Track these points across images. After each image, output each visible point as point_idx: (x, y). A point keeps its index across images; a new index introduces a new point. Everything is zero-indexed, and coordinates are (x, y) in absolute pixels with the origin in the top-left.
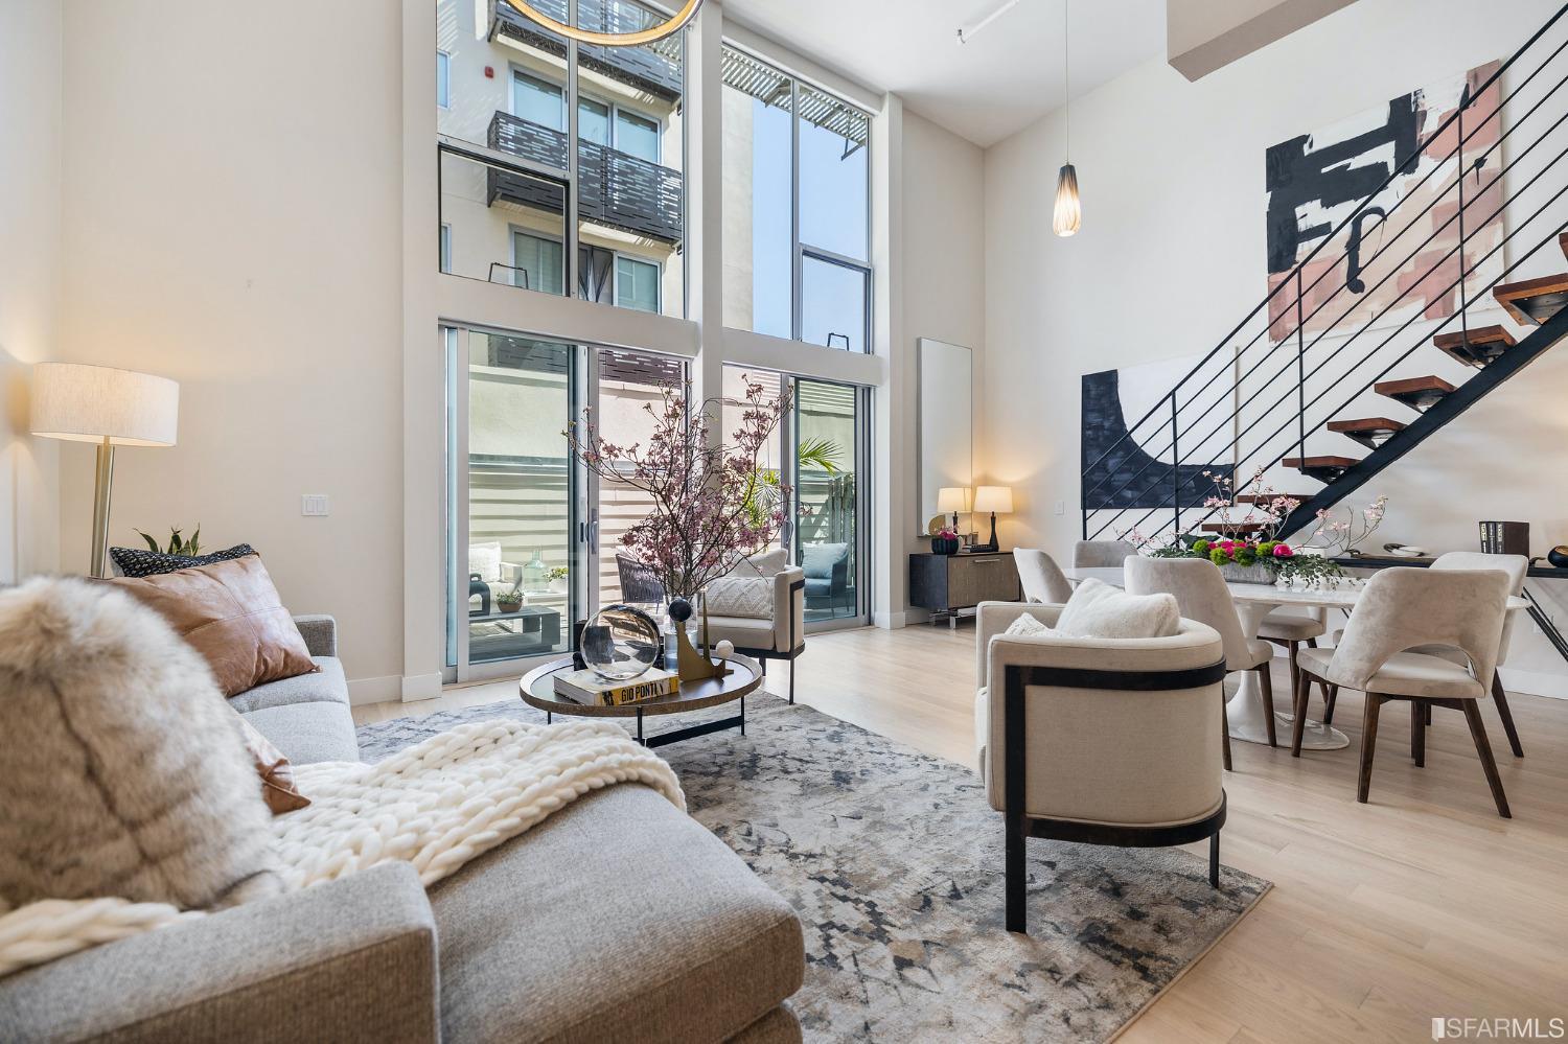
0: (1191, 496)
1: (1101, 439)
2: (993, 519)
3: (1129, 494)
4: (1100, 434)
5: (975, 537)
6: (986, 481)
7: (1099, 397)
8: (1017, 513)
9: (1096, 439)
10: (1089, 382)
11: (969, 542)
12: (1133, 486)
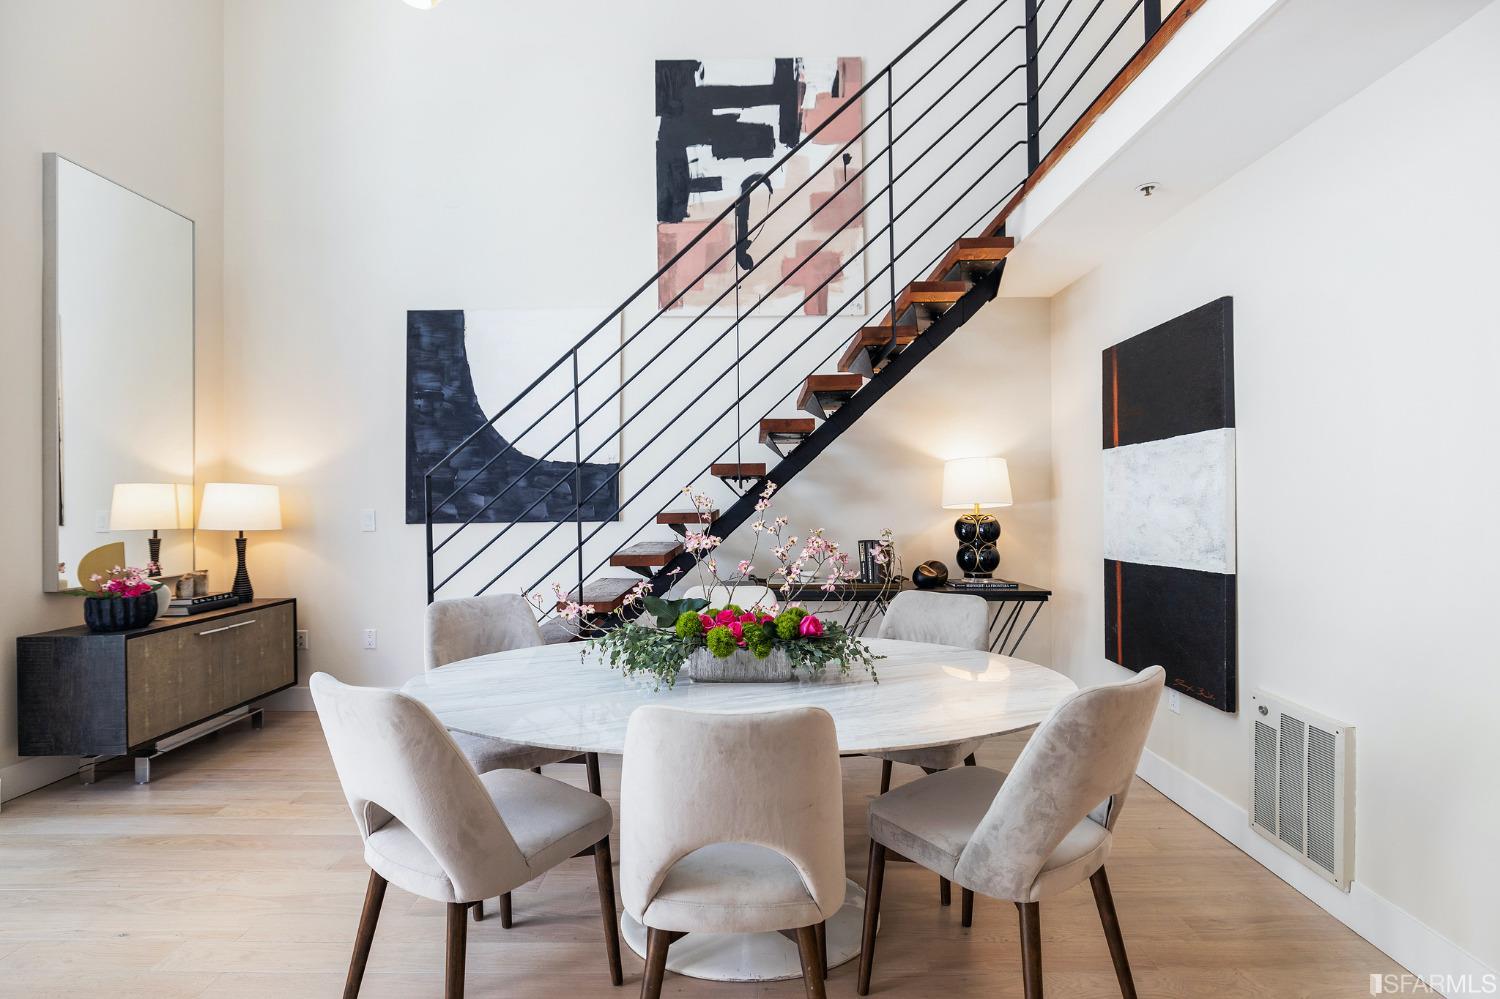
0: (566, 505)
1: (438, 415)
2: (241, 543)
3: (480, 501)
4: (437, 405)
5: (200, 579)
6: (226, 473)
7: (436, 348)
8: (289, 530)
9: (430, 413)
10: (418, 322)
11: (187, 590)
12: (488, 489)
